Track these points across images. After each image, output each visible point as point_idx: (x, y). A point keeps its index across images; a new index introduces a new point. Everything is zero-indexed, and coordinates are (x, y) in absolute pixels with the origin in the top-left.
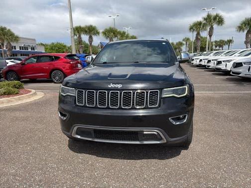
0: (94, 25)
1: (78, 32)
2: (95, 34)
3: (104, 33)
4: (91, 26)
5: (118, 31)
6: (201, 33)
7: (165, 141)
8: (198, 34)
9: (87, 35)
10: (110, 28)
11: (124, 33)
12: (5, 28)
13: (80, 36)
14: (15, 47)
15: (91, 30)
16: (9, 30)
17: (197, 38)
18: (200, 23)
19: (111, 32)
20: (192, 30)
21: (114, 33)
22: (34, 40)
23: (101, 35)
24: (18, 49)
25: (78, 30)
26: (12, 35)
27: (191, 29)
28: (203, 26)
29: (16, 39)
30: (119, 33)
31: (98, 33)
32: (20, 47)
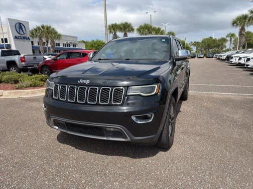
0: (129, 22)
1: (114, 30)
2: (129, 31)
3: (139, 30)
4: (126, 23)
5: (153, 27)
6: (246, 28)
7: (129, 139)
8: (243, 29)
9: (122, 32)
10: (145, 24)
11: (159, 29)
12: (50, 27)
13: (115, 34)
14: (59, 44)
15: (126, 27)
16: (53, 29)
17: (241, 34)
18: (245, 17)
19: (146, 28)
20: (235, 25)
21: (149, 30)
22: (76, 37)
23: (135, 31)
24: (61, 46)
25: (114, 28)
26: (55, 33)
27: (234, 23)
28: (249, 20)
29: (59, 36)
30: (154, 29)
31: (133, 30)
32: (63, 44)
